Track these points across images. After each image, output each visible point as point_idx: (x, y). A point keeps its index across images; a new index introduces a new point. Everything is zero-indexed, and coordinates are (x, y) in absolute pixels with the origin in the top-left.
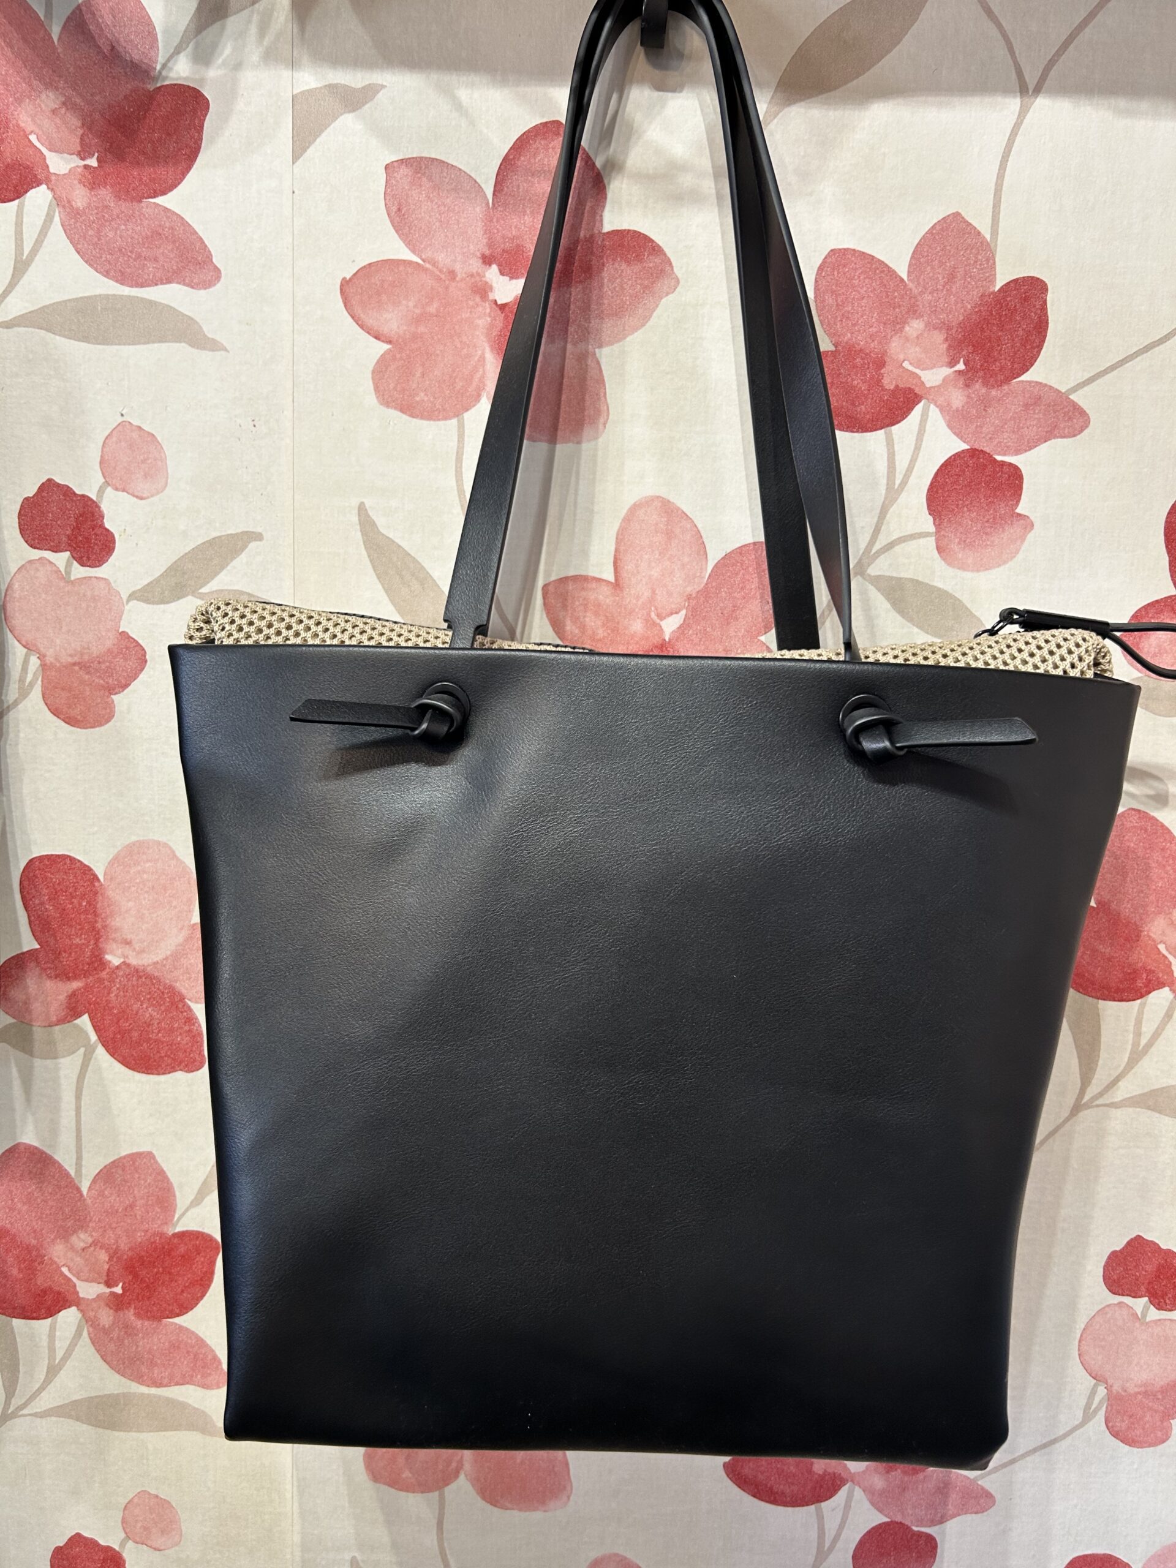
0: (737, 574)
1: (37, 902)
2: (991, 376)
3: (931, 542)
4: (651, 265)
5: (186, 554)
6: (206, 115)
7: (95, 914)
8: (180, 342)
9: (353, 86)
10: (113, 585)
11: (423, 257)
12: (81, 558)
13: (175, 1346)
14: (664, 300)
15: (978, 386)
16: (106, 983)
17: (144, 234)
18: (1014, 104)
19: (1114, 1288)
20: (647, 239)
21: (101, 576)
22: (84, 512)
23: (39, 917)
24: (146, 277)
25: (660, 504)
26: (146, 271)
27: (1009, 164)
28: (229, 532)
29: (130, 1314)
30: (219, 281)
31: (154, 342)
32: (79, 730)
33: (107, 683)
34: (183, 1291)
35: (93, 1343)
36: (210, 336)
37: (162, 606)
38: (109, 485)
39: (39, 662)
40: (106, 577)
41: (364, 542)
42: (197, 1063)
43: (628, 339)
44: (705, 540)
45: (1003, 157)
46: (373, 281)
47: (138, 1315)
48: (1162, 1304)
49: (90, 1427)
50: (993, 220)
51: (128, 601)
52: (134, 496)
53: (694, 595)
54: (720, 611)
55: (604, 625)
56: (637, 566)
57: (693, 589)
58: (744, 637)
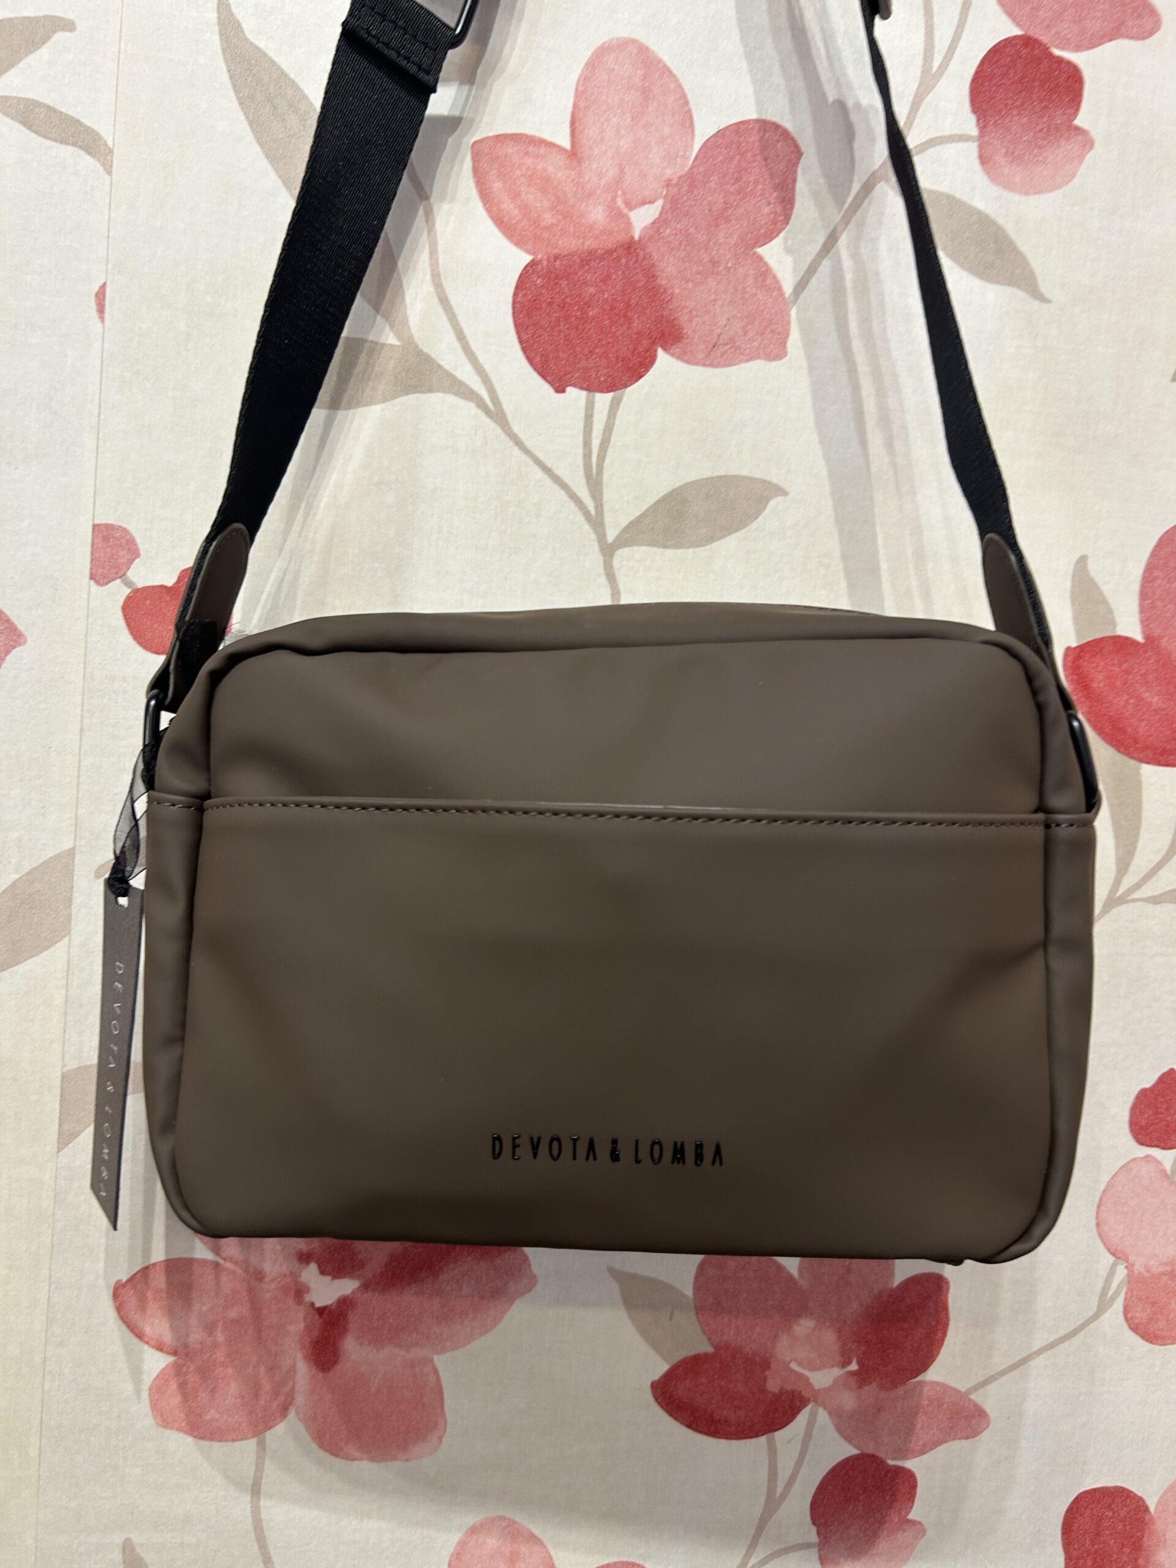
0: (732, 159)
3: (973, 148)
19: (1140, 1137)
25: (635, 51)
28: (23, 14)
41: (224, 51)
44: (692, 109)
53: (675, 182)
54: (707, 208)
55: (553, 208)
56: (602, 131)
57: (674, 172)
58: (736, 245)
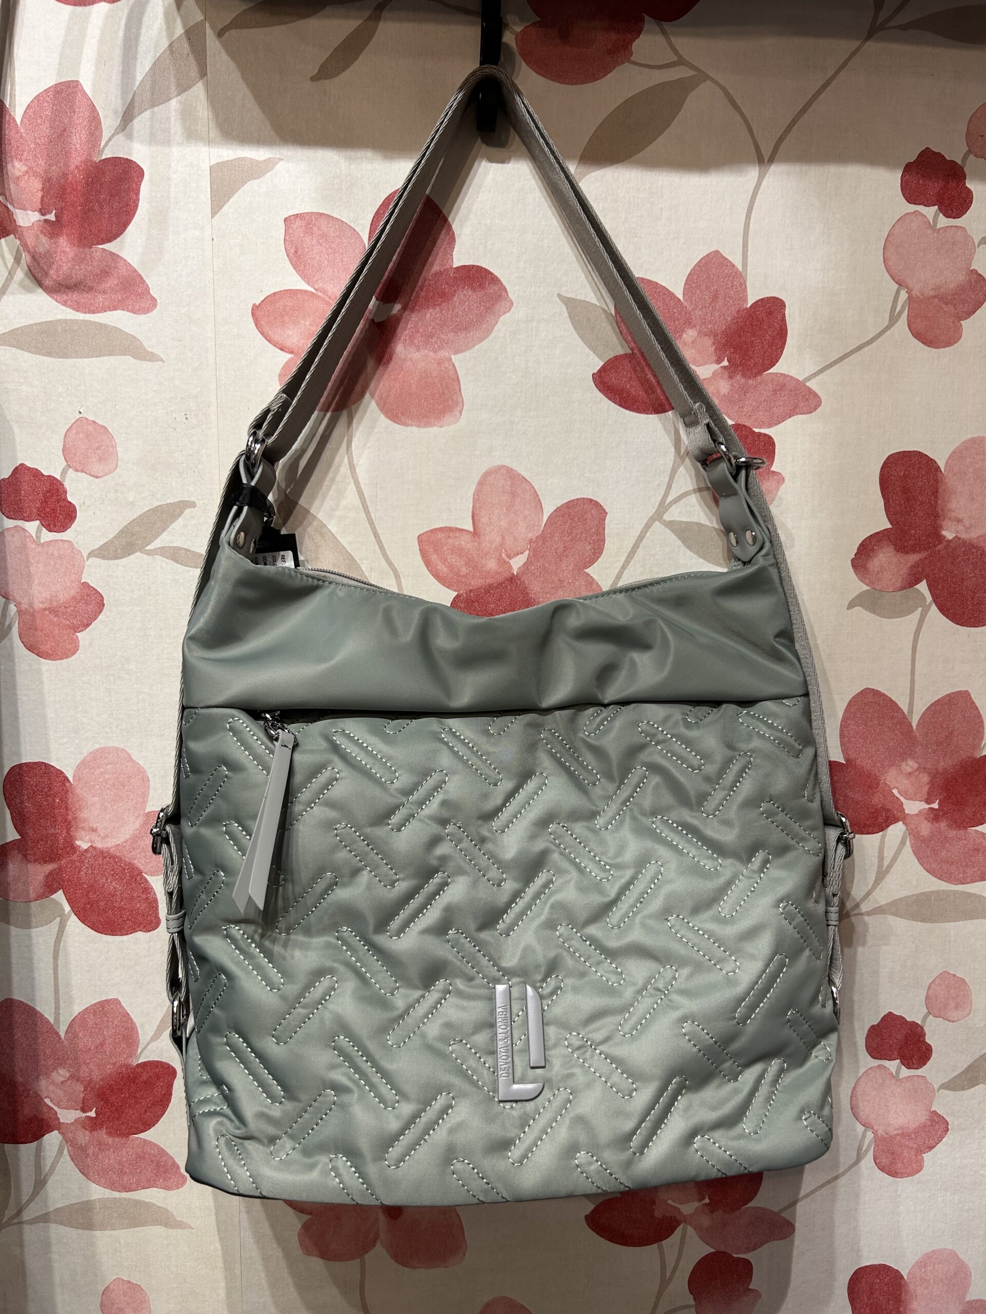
0: (566, 522)
1: (18, 801)
2: (748, 370)
3: (709, 494)
4: (491, 291)
5: (134, 520)
6: (142, 180)
7: (67, 809)
8: (125, 355)
9: (257, 159)
10: (76, 546)
11: (316, 287)
12: (49, 525)
13: (140, 1157)
14: (502, 318)
15: (738, 377)
16: (77, 864)
17: (94, 272)
18: (753, 173)
19: (874, 1054)
20: (487, 272)
21: (65, 539)
22: (50, 489)
23: (20, 813)
24: (97, 305)
25: (505, 471)
26: (96, 301)
27: (753, 215)
28: (169, 502)
29: (102, 1134)
30: (155, 307)
31: (104, 355)
32: (50, 661)
33: (72, 623)
34: (146, 1111)
35: (72, 1159)
36: (149, 350)
37: (116, 561)
38: (70, 467)
39: (16, 608)
40: (70, 540)
42: (153, 924)
43: (477, 347)
44: (541, 498)
45: (748, 210)
46: (277, 306)
47: (110, 1134)
48: (911, 1064)
49: (72, 1229)
50: (743, 256)
51: (88, 559)
52: (91, 475)
53: (534, 540)
54: (554, 552)
55: (466, 564)
56: (490, 519)
57: (532, 535)
58: (573, 570)
